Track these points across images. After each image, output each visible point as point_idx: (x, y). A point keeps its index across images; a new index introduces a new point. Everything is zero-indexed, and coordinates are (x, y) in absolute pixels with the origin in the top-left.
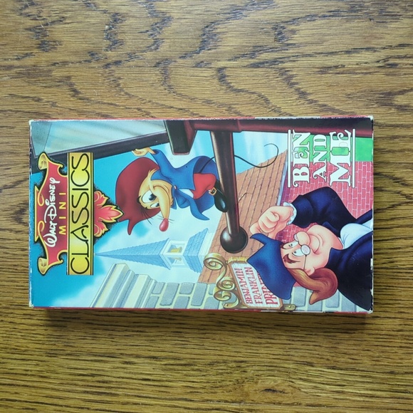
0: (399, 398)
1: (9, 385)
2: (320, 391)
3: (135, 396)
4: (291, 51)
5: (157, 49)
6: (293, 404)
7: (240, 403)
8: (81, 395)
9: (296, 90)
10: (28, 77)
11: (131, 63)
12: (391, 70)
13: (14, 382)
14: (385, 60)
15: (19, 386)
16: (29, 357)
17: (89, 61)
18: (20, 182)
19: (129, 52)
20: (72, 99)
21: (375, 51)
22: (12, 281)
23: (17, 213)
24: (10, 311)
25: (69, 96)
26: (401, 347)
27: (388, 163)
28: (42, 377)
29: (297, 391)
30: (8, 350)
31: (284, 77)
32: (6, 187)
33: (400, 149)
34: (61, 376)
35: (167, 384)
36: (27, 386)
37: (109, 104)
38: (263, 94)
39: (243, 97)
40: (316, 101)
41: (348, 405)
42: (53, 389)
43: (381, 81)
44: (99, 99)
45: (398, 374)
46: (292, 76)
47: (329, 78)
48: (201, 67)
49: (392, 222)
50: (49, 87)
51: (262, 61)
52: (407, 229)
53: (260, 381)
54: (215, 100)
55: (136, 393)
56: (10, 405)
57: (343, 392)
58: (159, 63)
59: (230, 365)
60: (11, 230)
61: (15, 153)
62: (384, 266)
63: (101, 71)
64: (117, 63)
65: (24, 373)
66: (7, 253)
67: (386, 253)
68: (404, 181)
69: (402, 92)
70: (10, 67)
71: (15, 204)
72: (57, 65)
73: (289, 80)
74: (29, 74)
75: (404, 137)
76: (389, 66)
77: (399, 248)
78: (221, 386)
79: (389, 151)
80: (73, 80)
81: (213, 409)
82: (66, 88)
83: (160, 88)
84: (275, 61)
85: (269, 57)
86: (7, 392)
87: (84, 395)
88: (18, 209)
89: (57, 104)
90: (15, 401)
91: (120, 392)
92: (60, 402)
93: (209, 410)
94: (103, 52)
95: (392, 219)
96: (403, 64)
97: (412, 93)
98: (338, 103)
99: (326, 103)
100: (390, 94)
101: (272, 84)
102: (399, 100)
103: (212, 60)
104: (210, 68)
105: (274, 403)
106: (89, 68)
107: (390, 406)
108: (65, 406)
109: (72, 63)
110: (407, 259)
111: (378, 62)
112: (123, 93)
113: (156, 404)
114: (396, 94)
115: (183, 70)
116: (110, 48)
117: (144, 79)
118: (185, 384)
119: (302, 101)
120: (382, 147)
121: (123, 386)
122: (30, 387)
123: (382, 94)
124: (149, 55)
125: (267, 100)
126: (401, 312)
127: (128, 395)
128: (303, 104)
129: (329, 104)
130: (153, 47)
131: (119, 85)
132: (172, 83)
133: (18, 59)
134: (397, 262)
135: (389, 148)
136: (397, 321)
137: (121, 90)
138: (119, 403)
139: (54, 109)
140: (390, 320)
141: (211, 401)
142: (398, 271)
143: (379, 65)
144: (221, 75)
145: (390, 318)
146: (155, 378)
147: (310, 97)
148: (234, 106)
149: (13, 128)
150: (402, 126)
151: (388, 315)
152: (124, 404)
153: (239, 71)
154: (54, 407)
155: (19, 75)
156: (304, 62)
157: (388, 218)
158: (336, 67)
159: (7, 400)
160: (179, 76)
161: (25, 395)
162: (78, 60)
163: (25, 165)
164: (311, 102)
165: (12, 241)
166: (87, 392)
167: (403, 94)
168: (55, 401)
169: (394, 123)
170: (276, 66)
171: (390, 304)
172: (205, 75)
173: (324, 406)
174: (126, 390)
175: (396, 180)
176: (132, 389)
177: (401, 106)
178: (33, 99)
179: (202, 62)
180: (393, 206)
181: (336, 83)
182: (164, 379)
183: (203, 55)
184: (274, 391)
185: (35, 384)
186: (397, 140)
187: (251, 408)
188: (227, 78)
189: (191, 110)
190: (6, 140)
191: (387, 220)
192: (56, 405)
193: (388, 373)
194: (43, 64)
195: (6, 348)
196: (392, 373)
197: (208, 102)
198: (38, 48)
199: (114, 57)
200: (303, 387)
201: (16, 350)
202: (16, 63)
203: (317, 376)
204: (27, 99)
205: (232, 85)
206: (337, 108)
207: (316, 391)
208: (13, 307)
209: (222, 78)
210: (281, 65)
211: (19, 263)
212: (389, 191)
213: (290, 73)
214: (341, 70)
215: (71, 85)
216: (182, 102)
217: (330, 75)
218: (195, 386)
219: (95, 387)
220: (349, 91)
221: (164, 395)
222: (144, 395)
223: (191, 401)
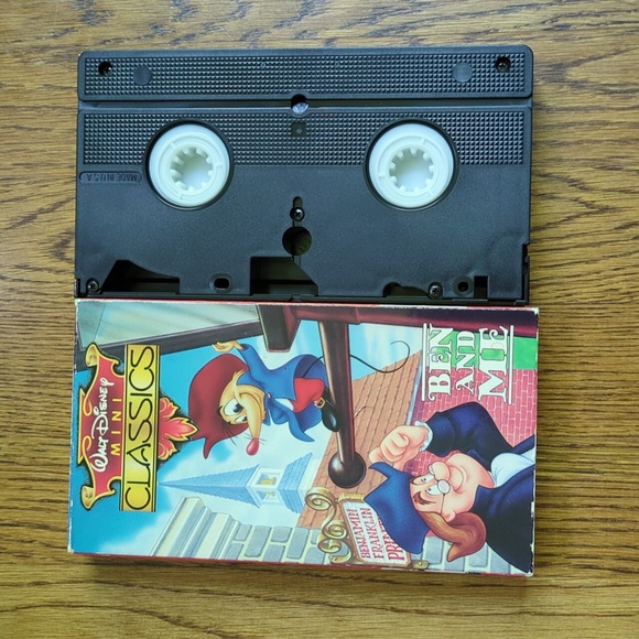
1: (51, 480)
4: (425, 13)
10: (69, 61)
11: (208, 37)
12: (562, 34)
17: (152, 36)
19: (205, 22)
21: (539, 9)
22: (52, 339)
23: (57, 246)
24: (51, 379)
26: (584, 410)
27: (560, 160)
30: (50, 433)
32: (41, 211)
51: (386, 28)
52: (589, 249)
58: (246, 36)
60: (50, 270)
61: (53, 165)
62: (559, 300)
67: (561, 283)
69: (577, 63)
70: (44, 49)
75: (581, 124)
77: (579, 276)
79: (562, 144)
84: (404, 27)
88: (59, 241)
90: (61, 501)
95: (568, 236)
102: (573, 73)
110: (590, 290)
114: (568, 66)
116: (179, 17)
120: (551, 138)
123: (551, 66)
124: (232, 25)
130: (237, 15)
135: (562, 140)
136: (578, 376)
140: (569, 374)
143: (544, 27)
145: (568, 371)
149: (50, 130)
155: (57, 59)
157: (563, 235)
158: (487, 32)
159: (49, 501)
162: (136, 35)
163: (67, 180)
165: (52, 285)
169: (566, 106)
171: (567, 352)
175: (573, 183)
177: (576, 82)
179: (305, 31)
180: (569, 218)
183: (306, 23)
186: (572, 128)
190: (41, 147)
191: (562, 238)
193: (566, 446)
194: (89, 42)
196: (573, 446)
198: (82, 20)
202: (53, 42)
208: (55, 374)
210: (411, 33)
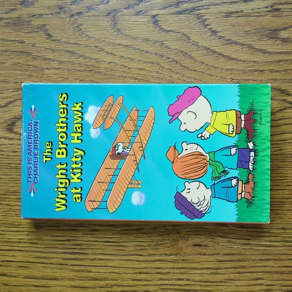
0: (289, 246)
2: (233, 244)
3: (101, 254)
5: (107, 3)
6: (214, 254)
7: (176, 255)
8: (60, 255)
9: (209, 29)
13: (11, 248)
14: (272, 6)
15: (15, 250)
16: (22, 229)
18: (11, 102)
20: (47, 41)
25: (45, 39)
28: (32, 243)
29: (217, 245)
31: (200, 20)
33: (284, 69)
34: (46, 242)
35: (123, 244)
36: (21, 250)
37: (74, 43)
38: (185, 33)
39: (171, 36)
40: (223, 37)
41: (253, 252)
42: (40, 252)
43: (269, 21)
44: (67, 40)
45: (288, 229)
46: (206, 20)
47: (233, 20)
48: (140, 15)
49: (281, 122)
50: (30, 33)
53: (190, 239)
54: (151, 38)
55: (101, 251)
56: (9, 265)
57: (249, 244)
59: (168, 228)
63: (67, 20)
64: (79, 14)
65: (19, 241)
66: (3, 155)
68: (288, 92)
71: (7, 118)
72: (35, 17)
73: (204, 23)
74: (14, 23)
76: (274, 10)
78: (162, 244)
80: (47, 27)
81: (157, 261)
82: (42, 33)
83: (111, 31)
85: (189, 6)
86: (6, 255)
87: (63, 255)
89: (36, 45)
91: (89, 251)
92: (46, 261)
93: (154, 261)
94: (68, 6)
96: (285, 8)
97: (291, 29)
98: (239, 38)
99: (230, 38)
100: (276, 30)
101: (192, 26)
103: (148, 10)
104: (147, 15)
105: (201, 254)
106: (59, 18)
107: (283, 252)
108: (50, 264)
109: (46, 15)
111: (267, 7)
112: (84, 35)
113: (116, 259)
115: (127, 17)
117: (99, 25)
118: (136, 244)
119: (214, 38)
121: (91, 247)
122: (23, 251)
125: (188, 37)
126: (289, 185)
127: (96, 254)
128: (215, 39)
129: (234, 39)
131: (81, 29)
132: (119, 27)
133: (6, 13)
134: (284, 149)
137: (83, 33)
138: (88, 259)
139: (34, 49)
141: (155, 255)
142: (286, 156)
144: (155, 20)
146: (115, 241)
147: (219, 34)
148: (165, 42)
150: (285, 53)
151: (279, 188)
152: (92, 260)
153: (167, 17)
154: (41, 265)
156: (213, 9)
160: (124, 22)
161: (20, 257)
164: (220, 37)
166: (65, 253)
167: (285, 30)
168: (42, 260)
170: (194, 13)
172: (143, 20)
173: (236, 255)
174: (93, 250)
176: (98, 249)
178: (19, 42)
181: (237, 23)
182: (121, 241)
184: (200, 246)
185: (27, 249)
187: (185, 258)
188: (159, 23)
189: (134, 46)
192: (42, 263)
195: (4, 224)
197: (146, 40)
199: (76, 9)
200: (220, 241)
201: (12, 225)
203: (231, 234)
204: (14, 42)
205: (163, 27)
206: (239, 41)
207: (230, 244)
209: (156, 23)
211: (12, 162)
212: (277, 99)
213: (205, 17)
214: (241, 14)
215: (46, 31)
216: (127, 41)
217: (233, 18)
218: (143, 245)
219: (71, 248)
220: (247, 29)
221: (121, 253)
222: (107, 253)
223: (141, 255)
